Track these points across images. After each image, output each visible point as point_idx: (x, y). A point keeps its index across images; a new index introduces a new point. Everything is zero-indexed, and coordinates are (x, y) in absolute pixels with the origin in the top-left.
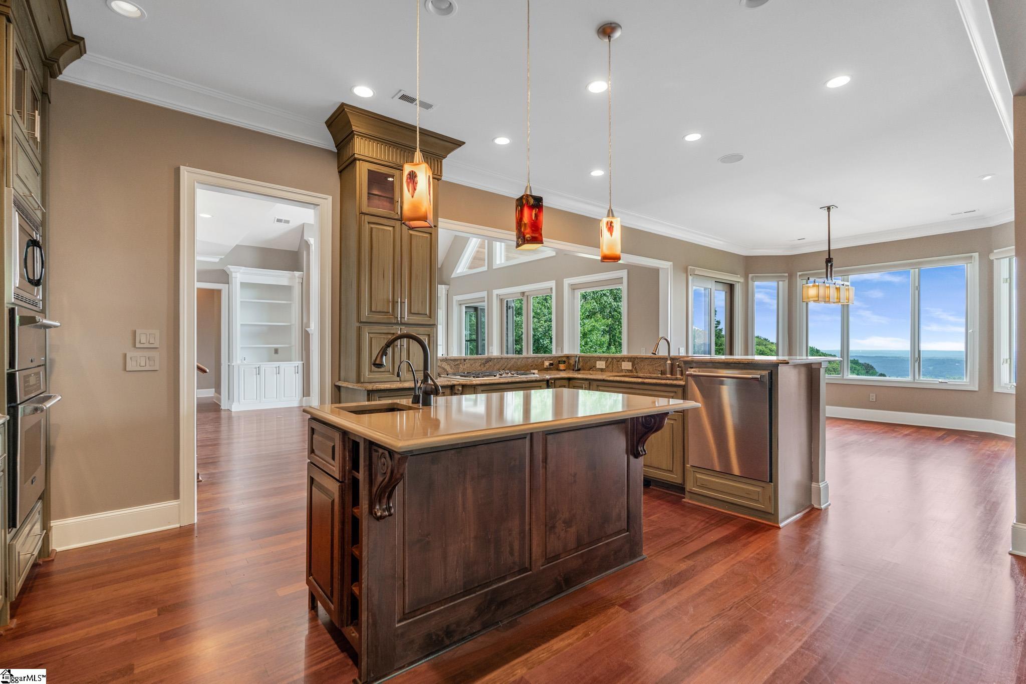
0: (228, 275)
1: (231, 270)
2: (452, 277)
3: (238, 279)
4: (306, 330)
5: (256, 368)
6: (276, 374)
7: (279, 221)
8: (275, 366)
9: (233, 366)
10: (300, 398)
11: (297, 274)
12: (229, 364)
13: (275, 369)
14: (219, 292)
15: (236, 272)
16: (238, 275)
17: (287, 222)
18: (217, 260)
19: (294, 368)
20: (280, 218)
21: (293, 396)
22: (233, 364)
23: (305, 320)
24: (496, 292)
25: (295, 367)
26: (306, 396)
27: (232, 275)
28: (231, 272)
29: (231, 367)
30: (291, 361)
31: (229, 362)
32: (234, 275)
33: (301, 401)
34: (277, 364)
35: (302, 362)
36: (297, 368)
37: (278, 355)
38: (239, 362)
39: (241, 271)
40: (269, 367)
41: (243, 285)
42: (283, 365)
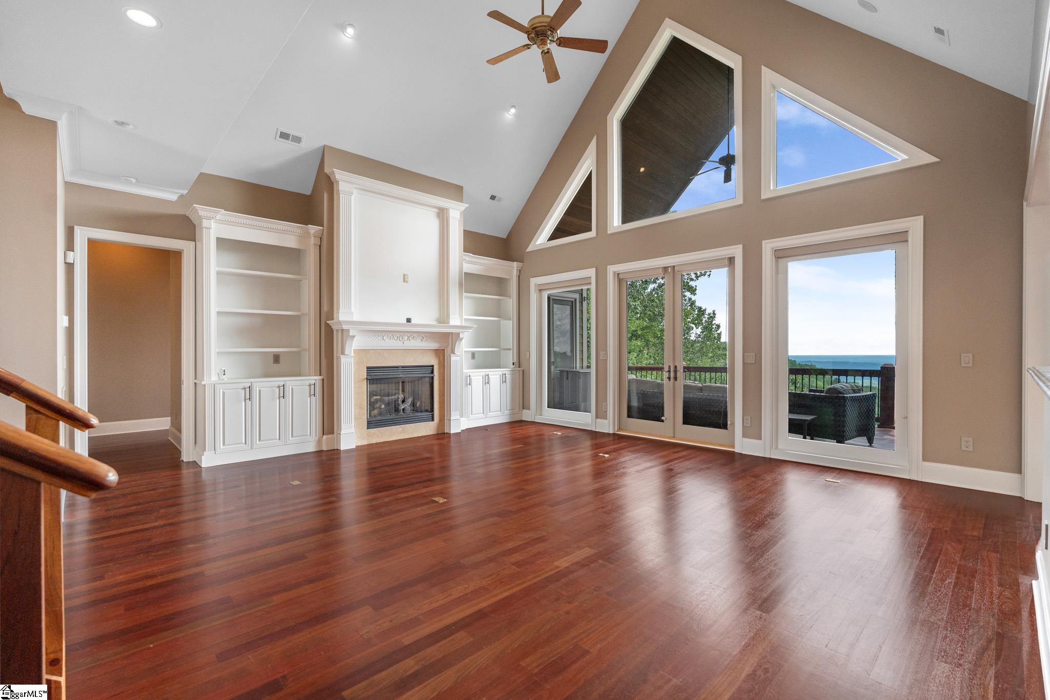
0: (195, 225)
1: (201, 213)
2: (527, 251)
3: (212, 231)
4: (327, 323)
5: (245, 389)
6: (279, 398)
7: (284, 136)
8: (277, 384)
9: (205, 385)
10: (317, 438)
11: (313, 229)
12: (196, 381)
13: (278, 389)
14: (178, 254)
15: (209, 218)
16: (213, 224)
17: (298, 140)
18: (173, 197)
19: (308, 388)
20: (286, 131)
21: (307, 435)
22: (203, 383)
23: (325, 308)
24: (612, 269)
25: (310, 385)
26: (327, 434)
27: (201, 224)
28: (200, 218)
29: (199, 388)
30: (300, 375)
31: (196, 379)
32: (205, 223)
33: (319, 442)
34: (280, 381)
35: (320, 377)
36: (313, 387)
37: (280, 364)
38: (214, 378)
39: (218, 217)
40: (266, 386)
41: (222, 243)
42: (291, 382)
